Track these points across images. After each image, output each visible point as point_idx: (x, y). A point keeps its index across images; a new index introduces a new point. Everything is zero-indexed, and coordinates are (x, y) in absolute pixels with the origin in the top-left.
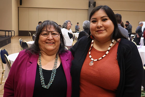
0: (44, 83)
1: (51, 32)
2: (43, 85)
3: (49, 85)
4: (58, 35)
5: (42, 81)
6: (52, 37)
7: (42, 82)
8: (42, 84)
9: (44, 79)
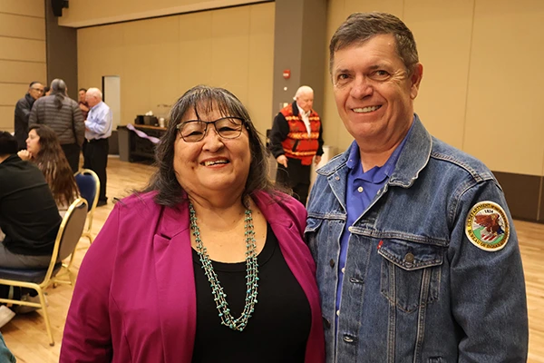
0: (227, 311)
1: (214, 123)
2: (224, 319)
3: (245, 315)
4: (241, 131)
5: (219, 304)
6: (220, 141)
7: (222, 309)
8: (221, 314)
9: (225, 295)
